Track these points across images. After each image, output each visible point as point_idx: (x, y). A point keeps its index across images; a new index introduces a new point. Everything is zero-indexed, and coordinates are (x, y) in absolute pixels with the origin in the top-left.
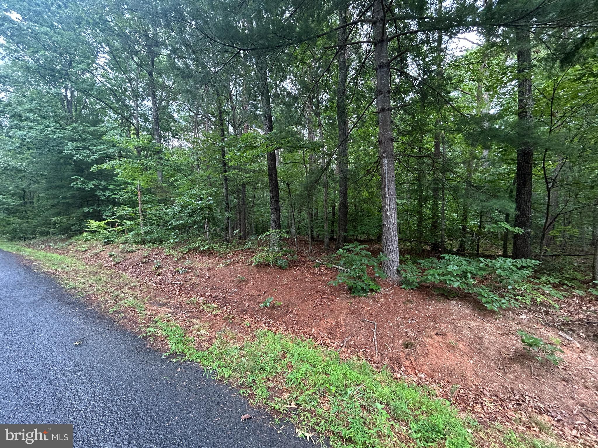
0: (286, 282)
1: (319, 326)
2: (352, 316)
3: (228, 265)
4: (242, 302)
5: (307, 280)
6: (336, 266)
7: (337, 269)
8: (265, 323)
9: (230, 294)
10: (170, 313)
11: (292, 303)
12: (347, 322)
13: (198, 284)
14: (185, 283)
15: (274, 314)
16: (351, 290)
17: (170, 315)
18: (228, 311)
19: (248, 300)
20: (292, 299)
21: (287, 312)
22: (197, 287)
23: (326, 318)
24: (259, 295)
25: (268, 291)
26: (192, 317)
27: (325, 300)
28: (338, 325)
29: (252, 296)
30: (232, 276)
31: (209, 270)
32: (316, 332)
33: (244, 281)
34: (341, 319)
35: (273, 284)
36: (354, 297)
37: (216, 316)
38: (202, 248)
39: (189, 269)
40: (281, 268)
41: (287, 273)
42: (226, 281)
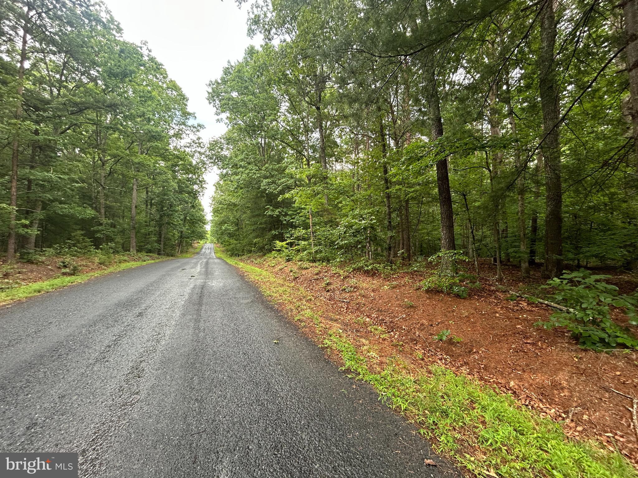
0: (466, 314)
1: (521, 379)
2: (583, 378)
3: (394, 288)
4: (411, 330)
5: (497, 315)
6: (546, 302)
7: (547, 305)
8: (441, 359)
9: (397, 319)
10: (341, 329)
11: (476, 341)
12: (572, 384)
13: (364, 304)
14: (352, 302)
15: (452, 351)
16: (576, 338)
17: (341, 331)
18: (396, 337)
19: (418, 329)
20: (477, 337)
21: (470, 352)
22: (363, 307)
23: (534, 371)
24: (431, 325)
25: (442, 322)
26: (361, 337)
27: (529, 347)
28: (556, 386)
29: (422, 325)
30: (398, 300)
31: (373, 291)
32: (516, 387)
33: (412, 307)
34: (562, 377)
35: (448, 315)
36: (586, 350)
37: (384, 340)
38: (366, 268)
39: (355, 288)
40: (458, 296)
41: (467, 303)
42: (392, 305)
